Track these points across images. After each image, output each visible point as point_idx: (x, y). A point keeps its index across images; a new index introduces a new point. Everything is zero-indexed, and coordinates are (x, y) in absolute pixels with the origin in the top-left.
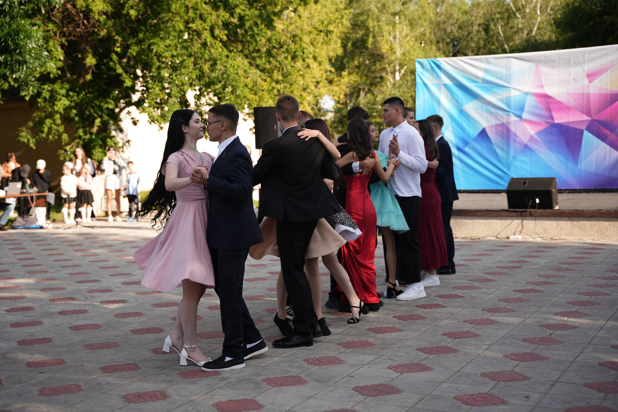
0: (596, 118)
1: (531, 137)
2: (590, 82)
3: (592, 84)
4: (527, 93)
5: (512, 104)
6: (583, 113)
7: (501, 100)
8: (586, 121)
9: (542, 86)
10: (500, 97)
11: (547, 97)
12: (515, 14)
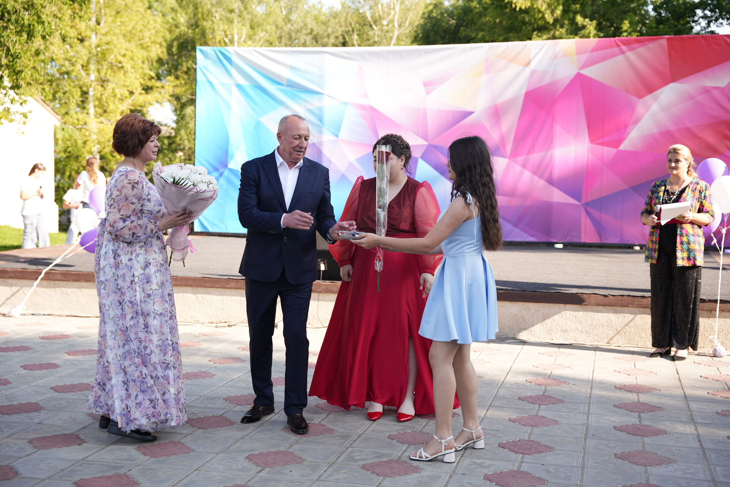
0: (434, 143)
1: (351, 164)
2: (427, 93)
3: (429, 95)
4: (346, 104)
5: (327, 116)
6: (418, 135)
7: (310, 111)
8: (421, 146)
9: (366, 96)
10: (310, 107)
11: (373, 110)
12: (371, 26)
